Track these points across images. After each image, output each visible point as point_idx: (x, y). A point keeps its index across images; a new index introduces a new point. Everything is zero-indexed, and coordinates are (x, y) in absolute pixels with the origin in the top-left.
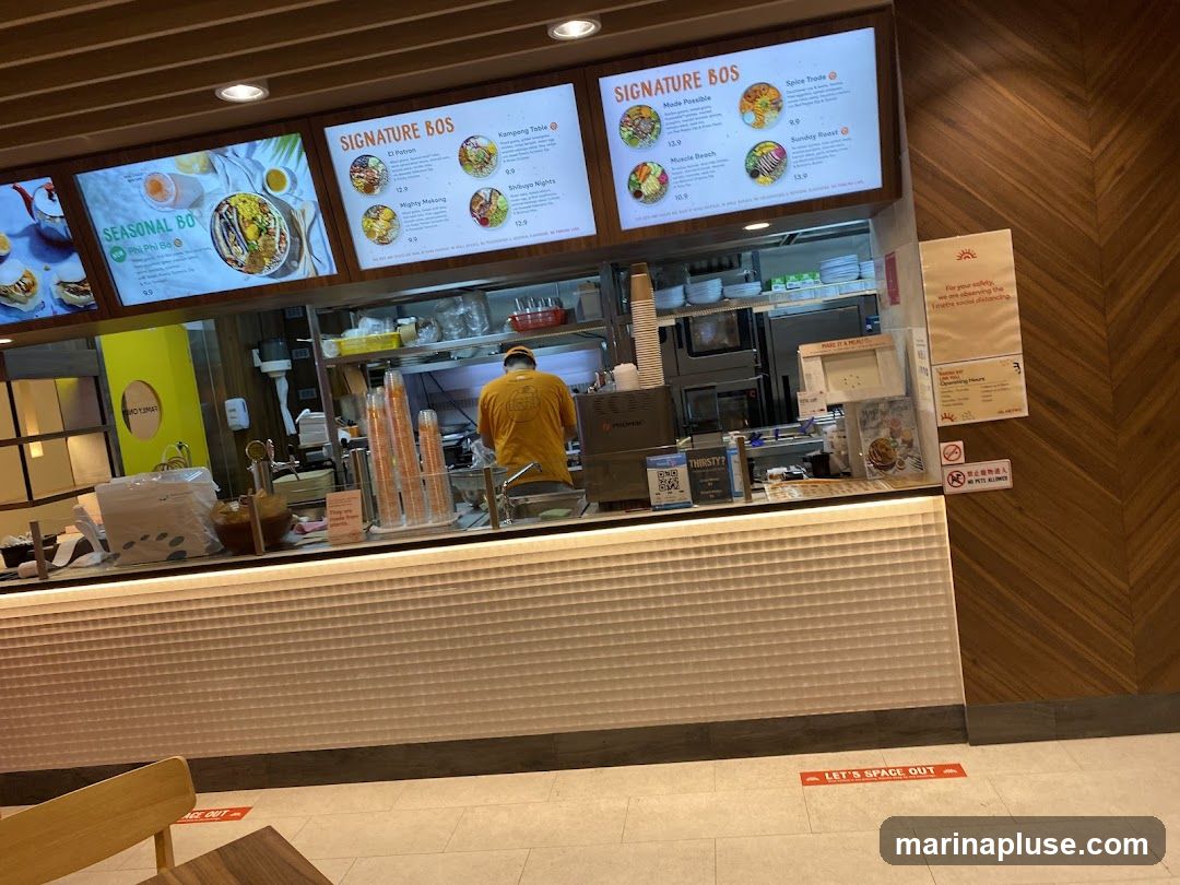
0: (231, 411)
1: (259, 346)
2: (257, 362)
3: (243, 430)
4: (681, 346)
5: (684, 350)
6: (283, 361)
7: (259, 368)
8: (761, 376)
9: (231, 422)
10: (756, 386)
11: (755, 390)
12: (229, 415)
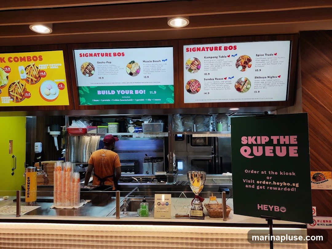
0: (36, 146)
1: (50, 126)
2: (49, 131)
3: (39, 153)
4: (188, 143)
5: (190, 144)
6: (58, 132)
7: (49, 133)
8: (213, 156)
9: (36, 150)
10: (212, 158)
11: (211, 160)
12: (35, 148)
